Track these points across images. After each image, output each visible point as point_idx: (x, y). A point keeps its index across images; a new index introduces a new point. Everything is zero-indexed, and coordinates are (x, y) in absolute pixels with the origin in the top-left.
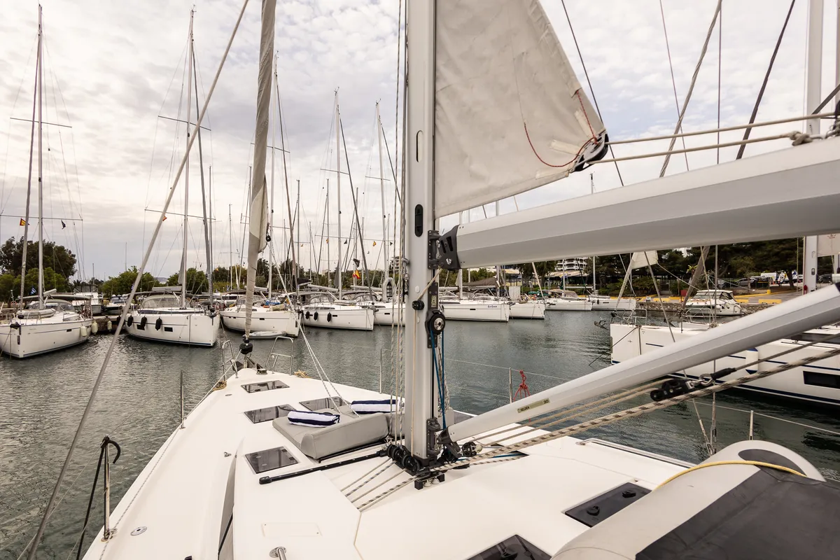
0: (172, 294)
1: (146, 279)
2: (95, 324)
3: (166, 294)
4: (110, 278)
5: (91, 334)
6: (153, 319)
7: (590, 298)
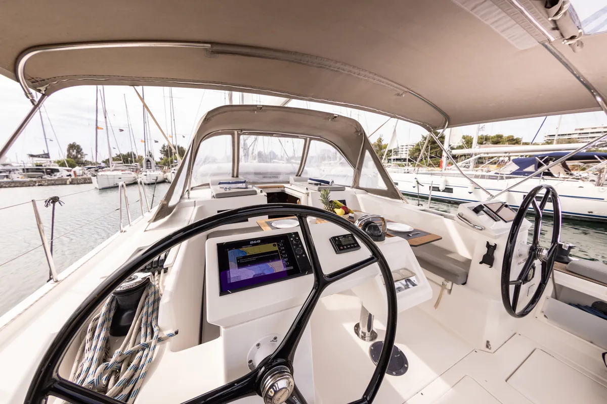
7: (404, 168)
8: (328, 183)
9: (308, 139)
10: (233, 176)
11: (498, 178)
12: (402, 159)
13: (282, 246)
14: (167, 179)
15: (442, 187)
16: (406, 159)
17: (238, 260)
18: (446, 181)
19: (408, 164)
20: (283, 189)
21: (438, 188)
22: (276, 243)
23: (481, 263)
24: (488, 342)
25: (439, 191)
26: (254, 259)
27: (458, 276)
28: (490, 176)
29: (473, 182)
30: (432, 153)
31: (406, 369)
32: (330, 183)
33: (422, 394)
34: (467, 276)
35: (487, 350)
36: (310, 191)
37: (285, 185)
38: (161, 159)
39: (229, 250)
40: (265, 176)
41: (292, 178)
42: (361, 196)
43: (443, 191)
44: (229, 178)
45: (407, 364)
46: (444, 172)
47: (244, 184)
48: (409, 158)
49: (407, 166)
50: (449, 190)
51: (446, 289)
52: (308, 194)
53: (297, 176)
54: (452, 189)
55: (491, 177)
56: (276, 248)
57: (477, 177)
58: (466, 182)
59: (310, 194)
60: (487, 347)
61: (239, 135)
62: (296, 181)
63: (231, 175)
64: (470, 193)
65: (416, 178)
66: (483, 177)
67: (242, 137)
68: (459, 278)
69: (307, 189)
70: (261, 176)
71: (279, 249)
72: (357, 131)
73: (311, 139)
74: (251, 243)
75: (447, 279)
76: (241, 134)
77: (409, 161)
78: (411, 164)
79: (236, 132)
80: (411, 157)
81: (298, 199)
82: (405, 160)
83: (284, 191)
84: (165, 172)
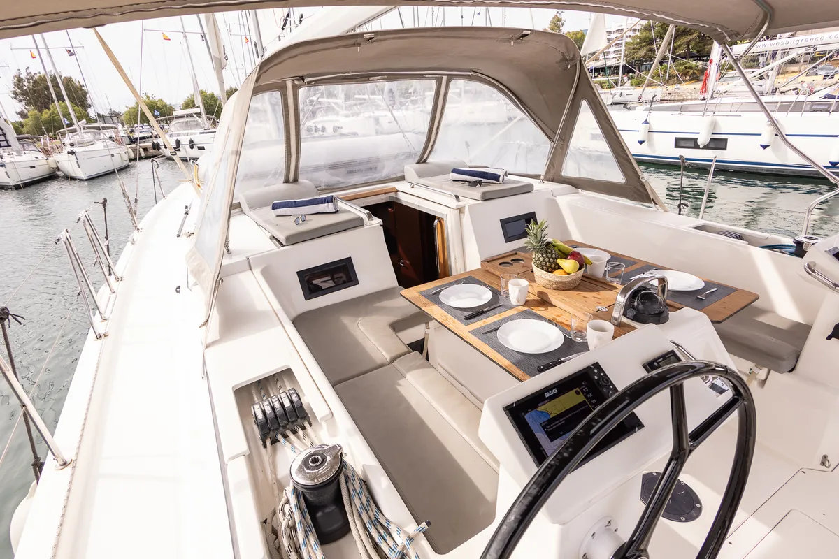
0: (193, 117)
1: (161, 106)
2: (130, 150)
3: (187, 117)
4: (127, 107)
5: (131, 160)
6: (185, 141)
7: (613, 91)
8: (495, 178)
9: (445, 78)
10: (286, 181)
11: (833, 107)
12: (609, 67)
13: (587, 393)
14: (58, 169)
15: (703, 140)
16: (618, 67)
17: (544, 427)
18: (714, 124)
19: (623, 79)
20: (393, 195)
21: (696, 140)
22: (577, 389)
23: (829, 338)
24: (825, 457)
25: (696, 146)
26: (562, 421)
27: (783, 359)
28: (813, 102)
29: (773, 123)
30: (680, 46)
31: (700, 510)
32: (501, 178)
33: (730, 543)
34: (798, 358)
35: (823, 468)
36: (465, 202)
37: (398, 185)
38: (22, 115)
39: (525, 414)
40: (351, 169)
41: (410, 169)
42: (567, 200)
43: (706, 147)
44: (278, 187)
45: (700, 503)
46: (710, 102)
47: (330, 204)
48: (624, 63)
49: (619, 87)
50: (718, 143)
51: (756, 379)
52: (461, 210)
53: (418, 162)
54: (726, 140)
55: (816, 108)
56: (581, 398)
57: (784, 108)
58: (758, 121)
59: (467, 210)
60: (823, 464)
61: (296, 88)
62: (420, 175)
63: (283, 178)
64: (765, 147)
65: (646, 122)
66: (797, 107)
67: (302, 92)
68: (784, 363)
69: (457, 197)
70: (343, 171)
71: (586, 397)
72: (564, 59)
73: (450, 77)
74: (547, 395)
75: (760, 365)
76: (300, 86)
77: (627, 70)
78: (629, 79)
79: (289, 84)
80: (628, 62)
81: (434, 218)
82: (615, 69)
83: (397, 199)
84: (47, 152)
